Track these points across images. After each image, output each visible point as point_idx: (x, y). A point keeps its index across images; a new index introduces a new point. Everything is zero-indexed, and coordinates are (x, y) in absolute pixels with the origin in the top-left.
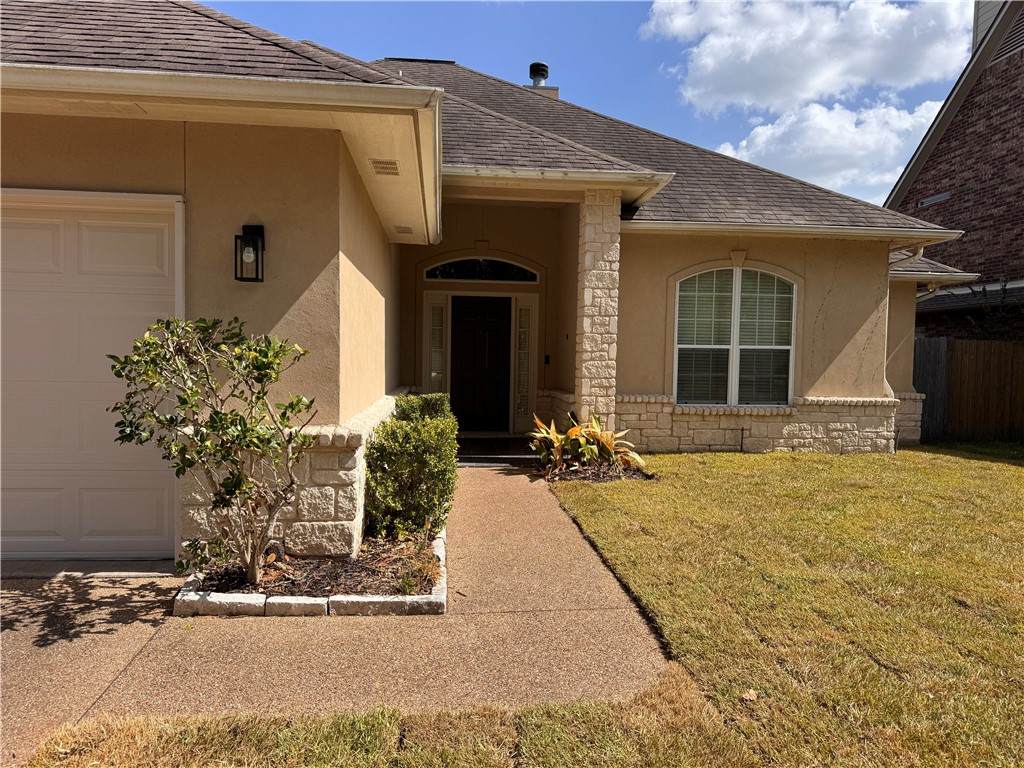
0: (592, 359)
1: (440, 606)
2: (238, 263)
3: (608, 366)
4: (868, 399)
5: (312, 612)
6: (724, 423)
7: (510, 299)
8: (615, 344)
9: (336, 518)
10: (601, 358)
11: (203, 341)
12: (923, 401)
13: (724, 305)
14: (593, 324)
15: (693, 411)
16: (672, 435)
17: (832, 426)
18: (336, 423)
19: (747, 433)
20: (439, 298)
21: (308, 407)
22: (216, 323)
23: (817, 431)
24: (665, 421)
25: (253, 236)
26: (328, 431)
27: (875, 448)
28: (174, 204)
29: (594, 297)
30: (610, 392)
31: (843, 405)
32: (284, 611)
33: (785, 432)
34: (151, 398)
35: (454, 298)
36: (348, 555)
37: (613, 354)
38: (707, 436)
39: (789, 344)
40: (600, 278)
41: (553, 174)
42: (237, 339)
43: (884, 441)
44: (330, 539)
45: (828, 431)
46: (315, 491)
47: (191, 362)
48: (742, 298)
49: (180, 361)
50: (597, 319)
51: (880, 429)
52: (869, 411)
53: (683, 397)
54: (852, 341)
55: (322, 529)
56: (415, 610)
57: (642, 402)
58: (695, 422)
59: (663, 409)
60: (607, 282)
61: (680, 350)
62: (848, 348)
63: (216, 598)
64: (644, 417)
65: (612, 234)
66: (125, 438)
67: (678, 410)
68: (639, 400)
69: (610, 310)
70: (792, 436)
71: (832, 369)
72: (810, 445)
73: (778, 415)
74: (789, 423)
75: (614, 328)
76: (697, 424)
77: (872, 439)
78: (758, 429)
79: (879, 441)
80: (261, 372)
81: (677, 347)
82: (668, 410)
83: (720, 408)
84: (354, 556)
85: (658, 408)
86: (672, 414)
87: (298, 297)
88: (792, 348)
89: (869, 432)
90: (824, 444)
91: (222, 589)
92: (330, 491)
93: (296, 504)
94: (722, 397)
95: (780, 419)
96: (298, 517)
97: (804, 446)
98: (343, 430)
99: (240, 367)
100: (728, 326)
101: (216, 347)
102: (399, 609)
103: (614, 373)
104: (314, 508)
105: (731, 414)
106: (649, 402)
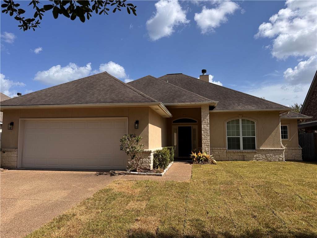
0: (204, 140)
1: (162, 175)
2: (135, 126)
3: (208, 141)
4: (276, 149)
5: (144, 175)
6: (239, 154)
7: (191, 127)
8: (209, 136)
9: (148, 163)
10: (206, 139)
11: (131, 137)
12: (302, 150)
13: (238, 127)
14: (204, 132)
15: (231, 151)
16: (227, 157)
17: (267, 155)
18: (148, 149)
19: (245, 157)
20: (175, 127)
21: (143, 145)
22: (132, 135)
23: (263, 156)
24: (225, 153)
25: (137, 122)
26: (147, 150)
27: (279, 160)
28: (127, 118)
29: (204, 126)
30: (209, 147)
31: (269, 150)
32: (140, 174)
33: (255, 156)
34: (124, 144)
35: (178, 127)
36: (150, 169)
37: (209, 138)
38: (235, 157)
39: (255, 136)
40: (205, 123)
41: (193, 103)
42: (135, 137)
43: (281, 159)
44: (147, 166)
45: (266, 156)
46: (145, 159)
47: (129, 140)
48: (242, 125)
49: (128, 140)
50: (205, 131)
51: (280, 156)
52: (276, 151)
53: (229, 148)
54: (271, 135)
55: (146, 165)
56: (158, 175)
57: (219, 149)
58: (232, 154)
59: (224, 151)
60: (207, 123)
61: (228, 137)
62: (270, 136)
63: (131, 172)
64: (220, 153)
65: (207, 114)
66: (121, 150)
67: (228, 151)
68: (218, 149)
69: (208, 129)
70: (256, 157)
71: (266, 141)
72: (261, 159)
73: (252, 152)
74: (256, 154)
75: (209, 133)
76: (233, 154)
77: (278, 158)
78: (248, 155)
79: (280, 159)
80: (137, 141)
81: (227, 137)
82: (225, 151)
83: (238, 151)
84: (151, 169)
85: (223, 151)
86: (227, 152)
87: (143, 130)
88: (255, 137)
89: (277, 156)
90: (265, 159)
91: (132, 171)
92: (147, 159)
93: (142, 161)
94: (239, 148)
95: (253, 153)
96: (143, 163)
97: (260, 160)
98: (149, 150)
99: (135, 141)
100: (239, 132)
101: (132, 138)
102: (156, 175)
103: (209, 142)
104: (145, 162)
105: (241, 152)
106: (220, 149)
